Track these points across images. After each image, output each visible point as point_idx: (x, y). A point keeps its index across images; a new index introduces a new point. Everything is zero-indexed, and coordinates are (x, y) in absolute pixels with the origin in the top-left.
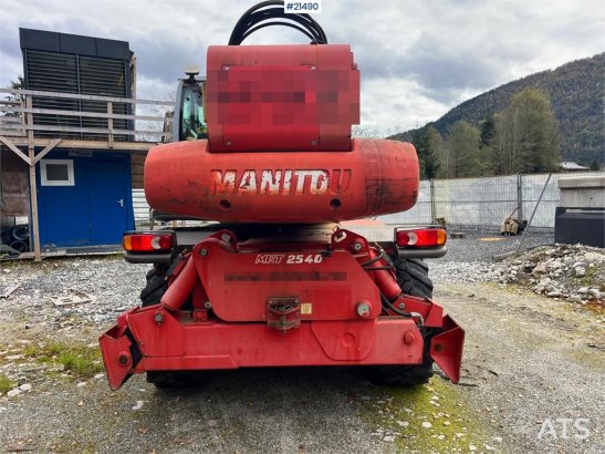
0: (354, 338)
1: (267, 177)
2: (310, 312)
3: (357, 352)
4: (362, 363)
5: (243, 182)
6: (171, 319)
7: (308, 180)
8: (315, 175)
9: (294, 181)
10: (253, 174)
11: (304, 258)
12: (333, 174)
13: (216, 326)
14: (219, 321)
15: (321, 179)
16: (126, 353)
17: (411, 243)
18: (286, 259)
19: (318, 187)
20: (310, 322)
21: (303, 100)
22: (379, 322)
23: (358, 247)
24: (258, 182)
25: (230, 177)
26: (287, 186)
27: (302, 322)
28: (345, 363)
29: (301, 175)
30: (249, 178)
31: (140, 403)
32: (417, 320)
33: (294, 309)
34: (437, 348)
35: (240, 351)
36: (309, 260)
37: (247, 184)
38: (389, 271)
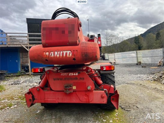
0: (88, 96)
1: (56, 53)
2: (75, 88)
3: (89, 100)
4: (90, 103)
5: (50, 55)
6: (41, 90)
7: (66, 54)
8: (68, 52)
9: (63, 54)
10: (53, 52)
11: (73, 74)
12: (73, 52)
13: (52, 92)
15: (70, 53)
16: (31, 98)
17: (104, 69)
18: (69, 74)
19: (69, 55)
20: (76, 91)
22: (94, 91)
23: (89, 71)
24: (54, 54)
25: (47, 53)
26: (61, 55)
27: (73, 91)
28: (86, 103)
29: (65, 52)
30: (52, 53)
31: (39, 111)
32: (105, 91)
33: (71, 88)
34: (113, 99)
35: (58, 99)
36: (74, 74)
37: (51, 55)
38: (99, 77)
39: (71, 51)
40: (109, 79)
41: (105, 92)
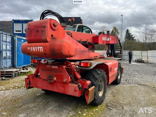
0: (65, 87)
1: (34, 48)
2: (56, 79)
3: (65, 91)
4: (66, 94)
6: (35, 77)
7: (40, 49)
8: (41, 48)
11: (55, 67)
12: (44, 47)
14: (41, 79)
15: (42, 49)
16: (28, 82)
17: (82, 65)
18: (51, 67)
19: (41, 50)
20: (56, 82)
21: (38, 32)
23: (69, 65)
24: (32, 49)
25: (29, 48)
26: (36, 50)
27: (54, 82)
28: (63, 93)
29: (39, 48)
31: (39, 94)
34: (87, 94)
35: (45, 86)
38: (78, 72)
39: (43, 47)
40: (93, 75)
41: (78, 86)
